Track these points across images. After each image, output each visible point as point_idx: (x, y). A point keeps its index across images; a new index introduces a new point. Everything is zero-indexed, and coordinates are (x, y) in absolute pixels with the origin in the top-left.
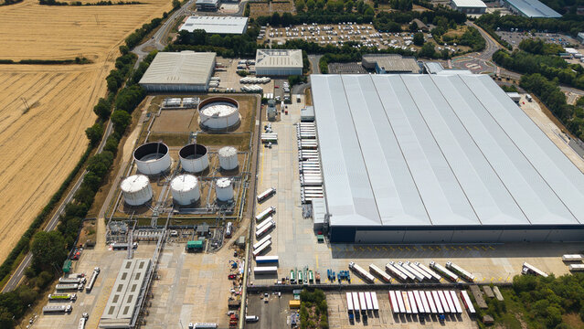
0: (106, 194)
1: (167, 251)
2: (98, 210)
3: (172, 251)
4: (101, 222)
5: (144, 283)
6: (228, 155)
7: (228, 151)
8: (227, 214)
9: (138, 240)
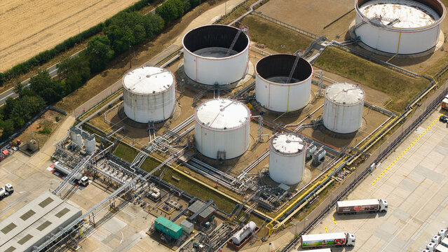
0: (109, 83)
1: (123, 216)
2: (78, 103)
3: (130, 219)
4: (70, 121)
5: (45, 239)
6: (339, 99)
7: (346, 93)
8: (262, 207)
9: (96, 177)
